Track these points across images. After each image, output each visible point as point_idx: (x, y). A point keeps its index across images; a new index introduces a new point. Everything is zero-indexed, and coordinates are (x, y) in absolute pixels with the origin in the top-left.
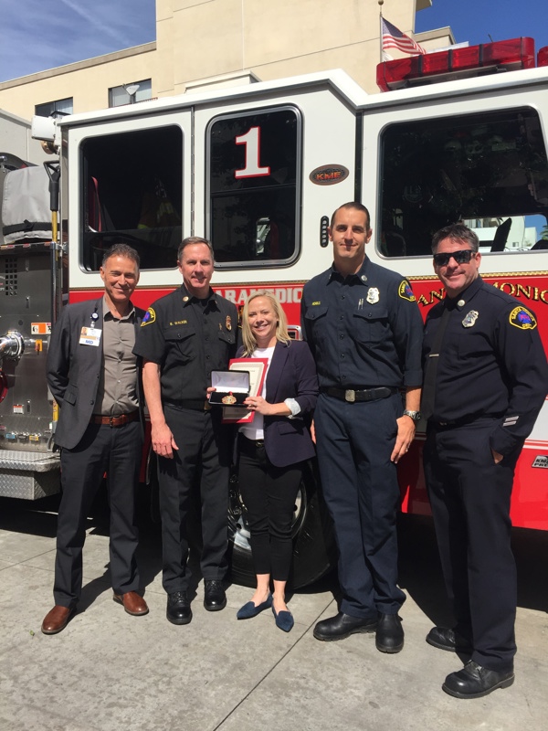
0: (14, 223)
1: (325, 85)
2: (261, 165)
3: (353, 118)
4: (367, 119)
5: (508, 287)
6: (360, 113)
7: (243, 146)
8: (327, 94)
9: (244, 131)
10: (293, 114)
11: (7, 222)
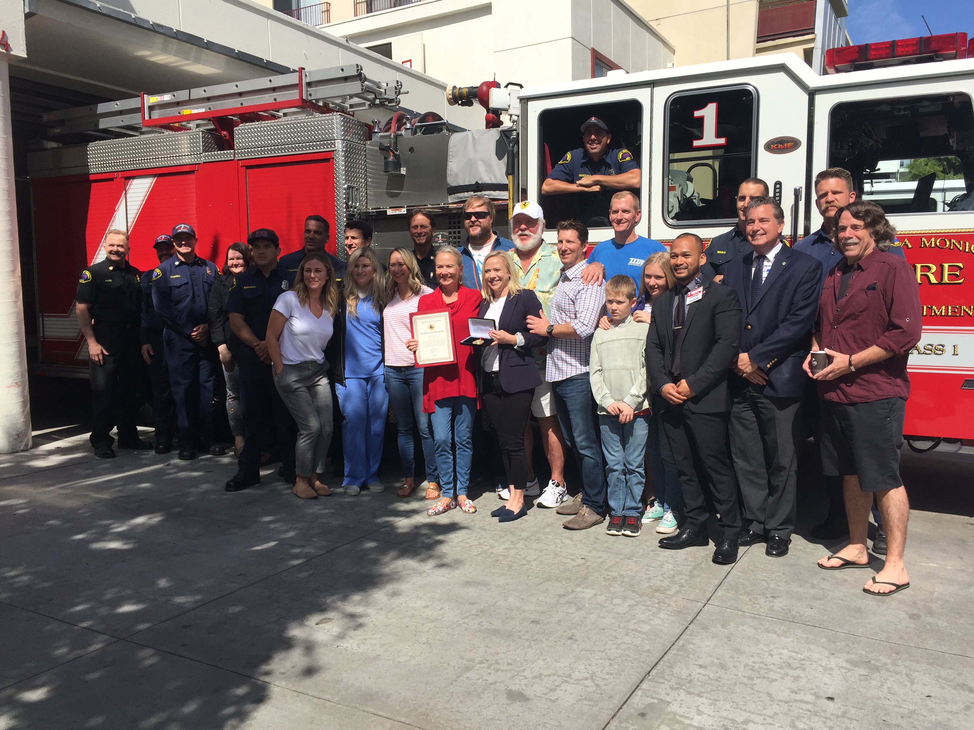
0: (462, 184)
1: (782, 68)
2: (718, 136)
3: (806, 97)
4: (818, 98)
5: (943, 242)
6: (812, 93)
7: (701, 119)
8: (782, 76)
9: (702, 106)
10: (749, 93)
11: (452, 181)
